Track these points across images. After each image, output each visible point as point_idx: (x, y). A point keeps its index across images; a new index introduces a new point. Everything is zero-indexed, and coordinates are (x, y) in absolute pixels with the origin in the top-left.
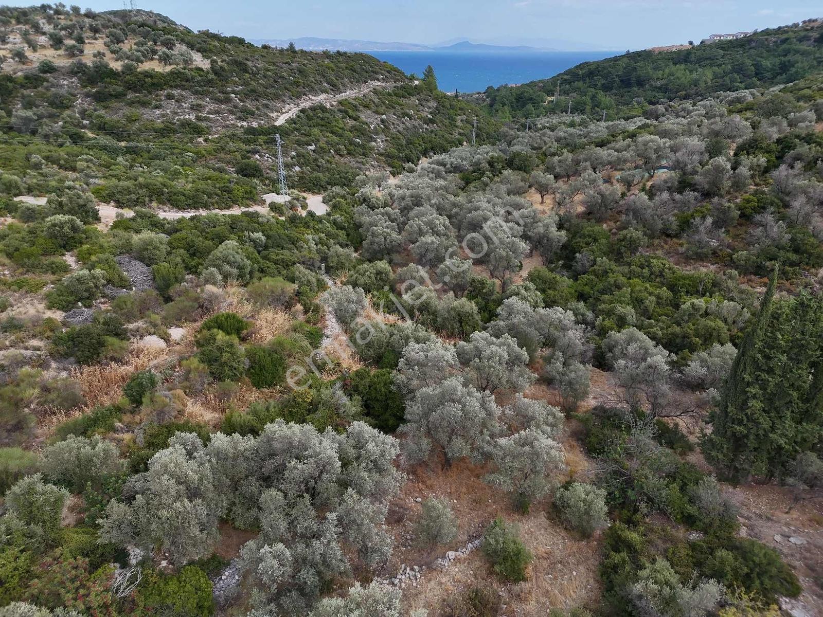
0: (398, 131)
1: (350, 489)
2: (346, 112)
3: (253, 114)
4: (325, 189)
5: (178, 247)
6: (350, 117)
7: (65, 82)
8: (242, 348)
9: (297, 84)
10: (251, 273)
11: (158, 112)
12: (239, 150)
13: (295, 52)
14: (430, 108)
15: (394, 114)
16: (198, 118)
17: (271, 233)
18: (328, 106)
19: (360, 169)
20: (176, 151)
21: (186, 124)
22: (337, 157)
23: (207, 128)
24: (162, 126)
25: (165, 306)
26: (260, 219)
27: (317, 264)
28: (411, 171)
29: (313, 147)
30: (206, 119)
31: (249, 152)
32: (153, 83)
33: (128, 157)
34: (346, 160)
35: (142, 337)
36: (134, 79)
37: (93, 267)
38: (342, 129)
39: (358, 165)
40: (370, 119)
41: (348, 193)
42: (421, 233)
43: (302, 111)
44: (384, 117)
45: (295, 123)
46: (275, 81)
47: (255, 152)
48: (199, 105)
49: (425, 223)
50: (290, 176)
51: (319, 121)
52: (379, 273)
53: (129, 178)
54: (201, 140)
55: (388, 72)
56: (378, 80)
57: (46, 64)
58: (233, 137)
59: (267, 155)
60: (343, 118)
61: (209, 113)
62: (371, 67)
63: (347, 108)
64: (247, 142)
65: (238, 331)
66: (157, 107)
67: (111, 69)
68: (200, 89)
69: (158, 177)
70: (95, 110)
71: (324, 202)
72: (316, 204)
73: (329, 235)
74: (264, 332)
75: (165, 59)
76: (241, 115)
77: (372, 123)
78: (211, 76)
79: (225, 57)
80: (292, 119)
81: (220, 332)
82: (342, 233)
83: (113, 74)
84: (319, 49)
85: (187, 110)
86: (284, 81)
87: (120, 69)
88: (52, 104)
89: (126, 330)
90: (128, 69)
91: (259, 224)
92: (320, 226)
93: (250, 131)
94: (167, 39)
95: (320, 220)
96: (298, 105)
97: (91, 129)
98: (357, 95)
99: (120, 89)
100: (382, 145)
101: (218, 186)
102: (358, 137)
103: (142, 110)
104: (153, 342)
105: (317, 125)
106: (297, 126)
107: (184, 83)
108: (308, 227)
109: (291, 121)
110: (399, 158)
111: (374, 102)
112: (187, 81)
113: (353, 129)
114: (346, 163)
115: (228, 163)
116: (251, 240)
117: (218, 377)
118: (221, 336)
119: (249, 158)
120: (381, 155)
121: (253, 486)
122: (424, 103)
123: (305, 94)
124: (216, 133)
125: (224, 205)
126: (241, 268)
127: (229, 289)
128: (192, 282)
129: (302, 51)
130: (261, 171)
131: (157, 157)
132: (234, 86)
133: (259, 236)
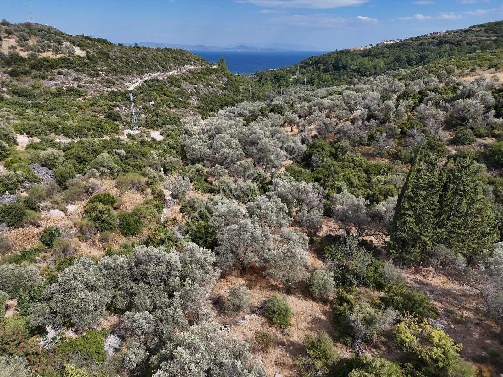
0: (205, 94)
2: (173, 83)
3: (114, 83)
4: (161, 128)
5: (70, 158)
6: (175, 86)
8: (115, 212)
9: (141, 66)
10: (118, 172)
11: (52, 82)
12: (106, 105)
13: (139, 48)
14: (223, 81)
15: (202, 84)
16: (78, 86)
17: (129, 149)
18: (161, 79)
19: (182, 115)
20: (65, 105)
21: (71, 89)
22: (168, 109)
23: (85, 92)
24: (56, 91)
25: (64, 193)
26: (122, 142)
27: (159, 167)
28: (214, 116)
29: (153, 103)
30: (84, 86)
31: (112, 106)
32: (50, 65)
33: (34, 109)
34: (173, 111)
35: (49, 210)
36: (36, 62)
37: (15, 170)
38: (171, 92)
39: (181, 113)
40: (187, 87)
41: (176, 129)
42: (222, 147)
43: (145, 82)
44: (196, 86)
45: (141, 89)
46: (128, 64)
47: (116, 106)
48: (79, 78)
49: (225, 142)
50: (139, 120)
51: (156, 88)
52: (197, 171)
53: (35, 120)
54: (81, 99)
55: (197, 60)
56: (191, 65)
58: (101, 97)
59: (124, 108)
60: (171, 86)
61: (86, 83)
62: (187, 57)
63: (172, 81)
64: (112, 100)
65: (112, 204)
66: (51, 80)
67: (21, 57)
68: (79, 68)
69: (54, 119)
70: (11, 82)
71: (161, 134)
72: (156, 135)
73: (165, 152)
74: (128, 204)
75: (57, 51)
76: (107, 84)
77: (189, 89)
78: (87, 61)
79: (95, 50)
80: (139, 87)
81: (101, 204)
82: (174, 151)
83: (22, 59)
84: (154, 48)
85: (71, 81)
86: (133, 64)
87: (27, 57)
89: (39, 206)
90: (33, 57)
91: (121, 145)
92: (160, 146)
93: (113, 93)
94: (58, 39)
95: (159, 143)
96: (142, 79)
97: (8, 93)
98: (179, 73)
99: (27, 69)
100: (195, 102)
101: (93, 124)
102: (180, 97)
103: (42, 81)
104: (56, 213)
105: (155, 90)
106: (142, 91)
107: (69, 65)
108: (152, 147)
109: (139, 88)
110: (206, 109)
111: (189, 77)
112: (71, 63)
113: (178, 92)
115: (99, 112)
116: (116, 154)
117: (101, 230)
118: (101, 206)
119: (112, 109)
120: (195, 107)
122: (219, 78)
123: (146, 72)
124: (90, 95)
125: (98, 135)
126: (111, 169)
127: (104, 181)
128: (80, 178)
129: (144, 48)
130: (120, 117)
131: (53, 109)
132: (101, 67)
133: (122, 151)
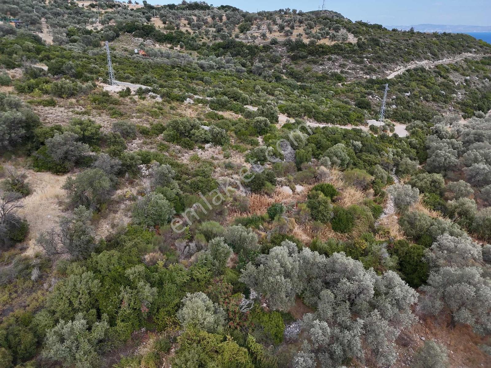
0: (477, 89)
1: (376, 310)
2: (439, 73)
4: (409, 121)
5: (312, 142)
6: (441, 76)
7: (280, 50)
8: (331, 206)
9: (409, 54)
10: (348, 164)
11: (321, 67)
12: (360, 92)
13: (414, 33)
15: (477, 76)
16: (342, 72)
17: (366, 143)
18: (427, 68)
19: (439, 111)
20: (325, 89)
21: (334, 75)
22: (424, 102)
23: (346, 78)
24: (321, 75)
25: (297, 173)
26: (362, 134)
27: (391, 167)
28: (480, 117)
29: (408, 94)
30: (346, 72)
31: (366, 93)
32: (323, 51)
33: (300, 90)
34: (430, 104)
35: (282, 186)
36: (314, 48)
37: (268, 146)
38: (433, 84)
39: (439, 108)
40: (456, 78)
41: (426, 126)
42: (476, 160)
43: (408, 71)
44: (468, 78)
45: (401, 78)
46: (395, 51)
47: (369, 94)
48: (344, 65)
49: (482, 155)
50: (388, 111)
51: (418, 78)
52: (434, 181)
53: (297, 102)
54: (340, 84)
55: (481, 47)
56: (471, 52)
57: (274, 40)
58: (359, 84)
59: (377, 96)
61: (349, 69)
62: (468, 43)
63: (440, 71)
64: (367, 87)
65: (332, 196)
66: (321, 65)
67: (304, 43)
68: (347, 55)
69: (312, 103)
70: (290, 65)
71: (406, 129)
72: (401, 130)
73: (404, 151)
74: (346, 200)
75: (333, 38)
77: (457, 81)
78: (356, 48)
79: (367, 37)
80: (399, 76)
81: (322, 193)
82: (413, 151)
83: (304, 46)
84: (431, 31)
85: (337, 67)
86: (401, 52)
87: (308, 43)
88: (272, 61)
89: (276, 180)
90: (312, 43)
91: (360, 136)
92: (399, 144)
93: (371, 81)
95: (400, 140)
96: (406, 67)
97: (286, 74)
98: (451, 62)
99: (305, 54)
100: (460, 97)
101: (342, 111)
102: (444, 90)
103: (313, 66)
104: (287, 190)
105: (416, 80)
106: (402, 80)
107: (339, 51)
108: (391, 143)
109: (399, 77)
110: (472, 107)
111: (462, 67)
112: (342, 50)
113: (442, 84)
114: (429, 106)
115: (352, 99)
116: (353, 145)
117: (315, 218)
118: (322, 196)
119: (365, 97)
120: (459, 103)
121: (318, 284)
123: (413, 60)
124: (350, 81)
125: (343, 123)
126: (343, 160)
127: (333, 171)
128: (314, 163)
129: (418, 33)
130: (370, 106)
131: (314, 92)
132: (368, 54)
133: (358, 143)
